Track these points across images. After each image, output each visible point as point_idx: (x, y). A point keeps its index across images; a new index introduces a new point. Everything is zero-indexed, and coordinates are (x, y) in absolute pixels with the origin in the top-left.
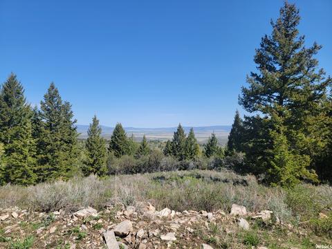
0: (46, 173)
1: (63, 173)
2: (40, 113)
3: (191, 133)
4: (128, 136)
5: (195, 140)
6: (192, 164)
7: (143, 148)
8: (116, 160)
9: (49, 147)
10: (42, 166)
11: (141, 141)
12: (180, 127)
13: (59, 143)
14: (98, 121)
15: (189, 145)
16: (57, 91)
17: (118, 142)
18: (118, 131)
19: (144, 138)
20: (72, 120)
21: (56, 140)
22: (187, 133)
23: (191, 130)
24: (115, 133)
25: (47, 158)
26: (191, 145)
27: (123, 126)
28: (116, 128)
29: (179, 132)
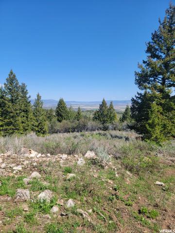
0: (11, 131)
1: (21, 131)
2: (4, 92)
3: (111, 105)
4: (68, 107)
5: (114, 110)
6: (110, 127)
7: (78, 115)
8: (58, 124)
9: (12, 114)
10: (8, 127)
11: (76, 111)
12: (104, 100)
13: (18, 112)
14: (40, 97)
15: (109, 113)
16: (14, 76)
17: (61, 111)
18: (61, 103)
19: (79, 108)
20: (28, 96)
21: (16, 110)
22: (108, 105)
23: (111, 103)
24: (59, 105)
25: (11, 121)
26: (111, 113)
27: (64, 101)
28: (60, 102)
29: (103, 104)
